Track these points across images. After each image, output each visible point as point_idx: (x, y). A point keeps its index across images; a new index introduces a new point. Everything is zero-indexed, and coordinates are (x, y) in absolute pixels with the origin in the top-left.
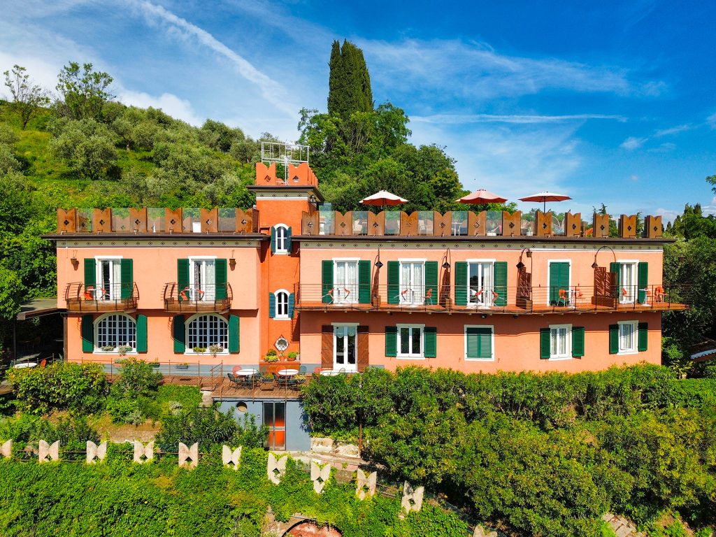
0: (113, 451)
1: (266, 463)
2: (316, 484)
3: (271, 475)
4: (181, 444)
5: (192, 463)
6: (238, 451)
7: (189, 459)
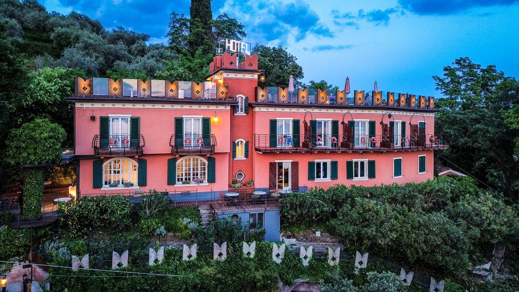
0: (169, 254)
1: (271, 250)
2: (303, 260)
3: (275, 258)
4: (215, 244)
5: (222, 256)
6: (253, 244)
7: (220, 254)
